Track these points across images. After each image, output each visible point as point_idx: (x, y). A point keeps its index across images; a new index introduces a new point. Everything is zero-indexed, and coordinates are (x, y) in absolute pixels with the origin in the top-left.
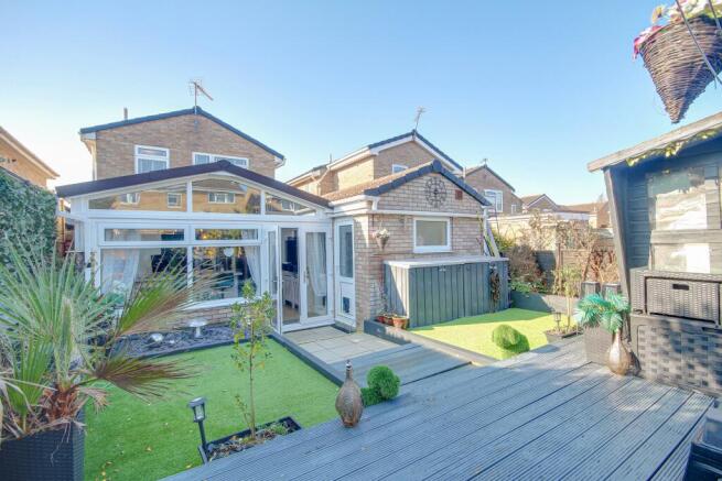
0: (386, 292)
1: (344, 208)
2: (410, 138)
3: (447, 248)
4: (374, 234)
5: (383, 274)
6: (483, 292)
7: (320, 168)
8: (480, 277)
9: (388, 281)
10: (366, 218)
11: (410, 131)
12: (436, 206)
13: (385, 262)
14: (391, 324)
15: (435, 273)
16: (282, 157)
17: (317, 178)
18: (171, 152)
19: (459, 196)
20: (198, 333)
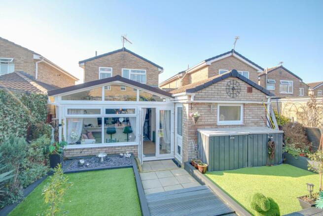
0: (198, 148)
1: (179, 98)
2: (230, 54)
3: (240, 122)
4: (191, 115)
5: (197, 137)
6: (262, 152)
7: (182, 72)
8: (260, 143)
9: (199, 141)
10: (188, 105)
11: (231, 50)
12: (233, 97)
13: (198, 130)
14: (197, 168)
15: (227, 140)
16: (162, 68)
17: (181, 77)
18: (113, 69)
19: (250, 91)
20: (102, 160)
